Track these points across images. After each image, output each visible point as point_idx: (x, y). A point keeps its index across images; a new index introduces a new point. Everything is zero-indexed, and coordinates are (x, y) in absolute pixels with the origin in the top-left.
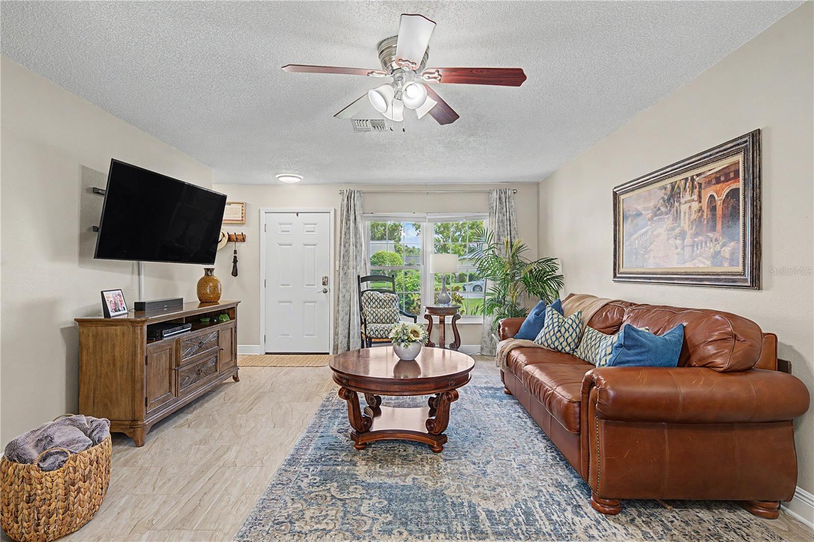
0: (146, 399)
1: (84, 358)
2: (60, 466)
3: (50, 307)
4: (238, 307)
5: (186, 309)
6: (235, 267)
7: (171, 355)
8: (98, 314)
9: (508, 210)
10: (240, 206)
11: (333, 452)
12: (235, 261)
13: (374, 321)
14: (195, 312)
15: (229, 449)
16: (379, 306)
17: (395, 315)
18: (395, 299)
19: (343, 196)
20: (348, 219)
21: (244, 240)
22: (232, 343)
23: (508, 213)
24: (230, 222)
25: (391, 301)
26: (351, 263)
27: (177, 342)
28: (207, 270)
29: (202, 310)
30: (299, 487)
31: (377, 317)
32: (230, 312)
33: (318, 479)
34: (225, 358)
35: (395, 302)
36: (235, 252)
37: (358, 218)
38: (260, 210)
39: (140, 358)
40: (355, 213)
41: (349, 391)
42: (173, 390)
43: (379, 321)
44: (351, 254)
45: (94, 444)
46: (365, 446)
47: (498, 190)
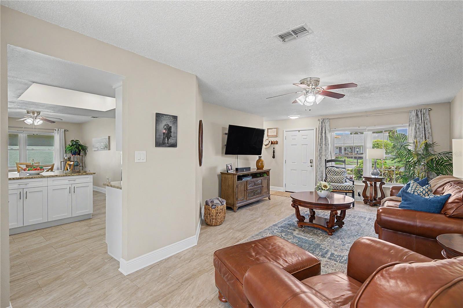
0: (237, 198)
1: (222, 184)
2: (215, 208)
3: (214, 168)
4: (270, 171)
5: (252, 171)
6: (274, 155)
7: (244, 186)
8: (225, 171)
9: (423, 121)
10: (276, 129)
11: (290, 226)
12: (274, 152)
13: (331, 181)
14: (255, 172)
15: (258, 218)
16: (334, 174)
17: (342, 179)
18: (344, 172)
19: (320, 121)
20: (322, 133)
21: (277, 143)
22: (267, 185)
23: (423, 123)
24: (272, 136)
25: (342, 173)
26: (323, 153)
27: (246, 181)
28: (259, 157)
29: (258, 171)
30: (273, 231)
31: (332, 180)
32: (267, 173)
33: (280, 231)
34: (265, 190)
35: (344, 173)
36: (274, 148)
37: (327, 132)
38: (283, 131)
39: (235, 186)
40: (325, 129)
41: (295, 205)
42: (245, 197)
43: (333, 181)
44: (323, 149)
45: (222, 205)
46: (302, 227)
47: (415, 110)
